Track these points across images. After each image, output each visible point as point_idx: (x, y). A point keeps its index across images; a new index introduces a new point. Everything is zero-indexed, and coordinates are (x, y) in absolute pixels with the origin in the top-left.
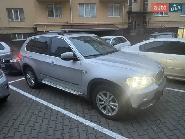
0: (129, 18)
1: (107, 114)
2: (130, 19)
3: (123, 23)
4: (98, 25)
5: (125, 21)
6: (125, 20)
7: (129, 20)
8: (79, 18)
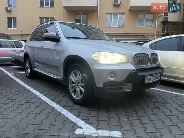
0: (164, 29)
1: (76, 98)
2: (165, 31)
3: (156, 34)
4: (126, 35)
5: (158, 33)
6: (158, 31)
7: (163, 31)
8: (106, 28)
